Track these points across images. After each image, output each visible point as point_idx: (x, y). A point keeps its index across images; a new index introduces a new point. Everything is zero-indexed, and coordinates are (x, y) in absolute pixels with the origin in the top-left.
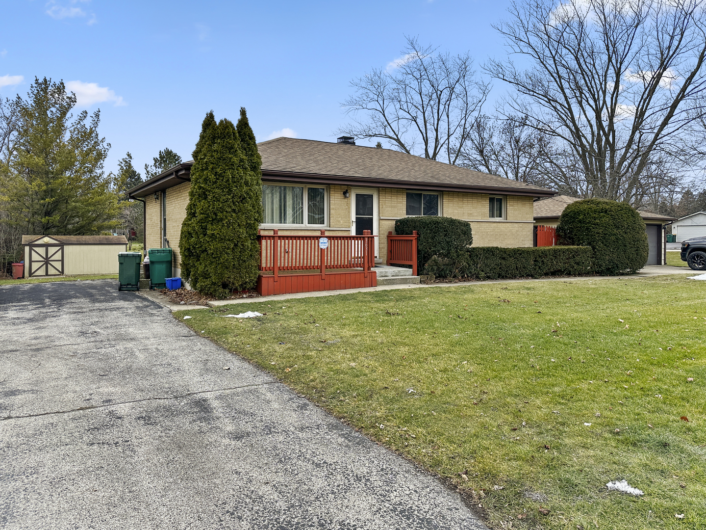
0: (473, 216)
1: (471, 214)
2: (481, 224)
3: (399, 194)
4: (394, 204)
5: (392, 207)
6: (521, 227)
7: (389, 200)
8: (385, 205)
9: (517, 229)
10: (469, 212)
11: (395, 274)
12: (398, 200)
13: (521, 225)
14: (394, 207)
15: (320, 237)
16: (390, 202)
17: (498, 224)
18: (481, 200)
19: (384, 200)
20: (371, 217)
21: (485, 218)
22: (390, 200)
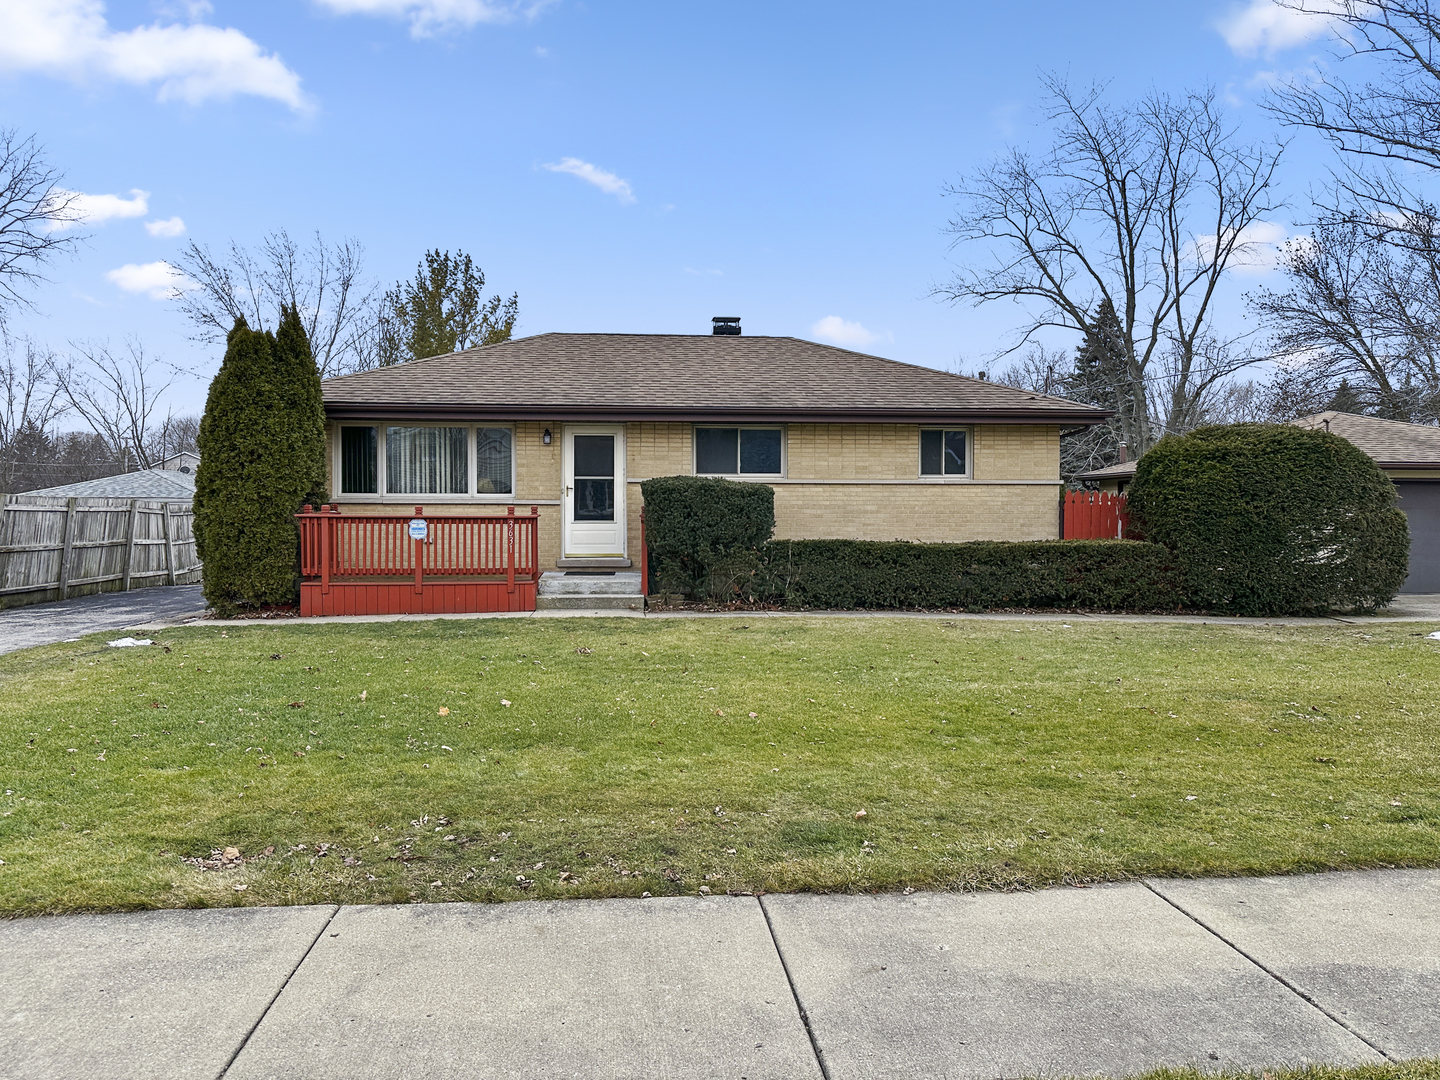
0: (870, 473)
1: (865, 468)
2: (895, 489)
3: (674, 432)
4: (661, 453)
5: (656, 458)
6: (1017, 495)
7: (649, 445)
8: (640, 454)
9: (1005, 499)
10: (860, 464)
11: (598, 590)
12: (671, 445)
13: (1017, 490)
14: (663, 458)
15: (411, 519)
16: (652, 449)
17: (946, 488)
18: (894, 438)
19: (638, 444)
20: (611, 478)
21: (907, 477)
22: (652, 445)
